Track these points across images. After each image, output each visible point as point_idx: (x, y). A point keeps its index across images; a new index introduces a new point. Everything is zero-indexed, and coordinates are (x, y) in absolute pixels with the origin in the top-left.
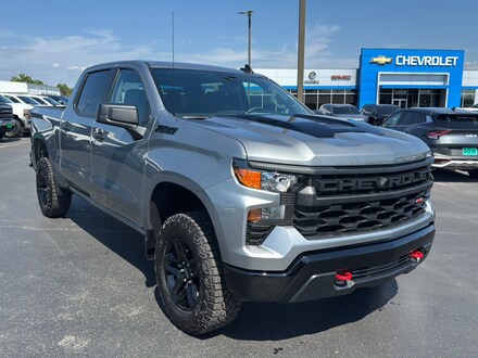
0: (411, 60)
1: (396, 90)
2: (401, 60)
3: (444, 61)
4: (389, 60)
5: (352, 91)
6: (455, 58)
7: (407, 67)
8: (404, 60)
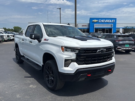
0: (103, 21)
1: (99, 29)
2: (100, 21)
3: (111, 21)
4: (97, 21)
5: (88, 29)
6: (114, 20)
7: (102, 23)
8: (101, 21)
